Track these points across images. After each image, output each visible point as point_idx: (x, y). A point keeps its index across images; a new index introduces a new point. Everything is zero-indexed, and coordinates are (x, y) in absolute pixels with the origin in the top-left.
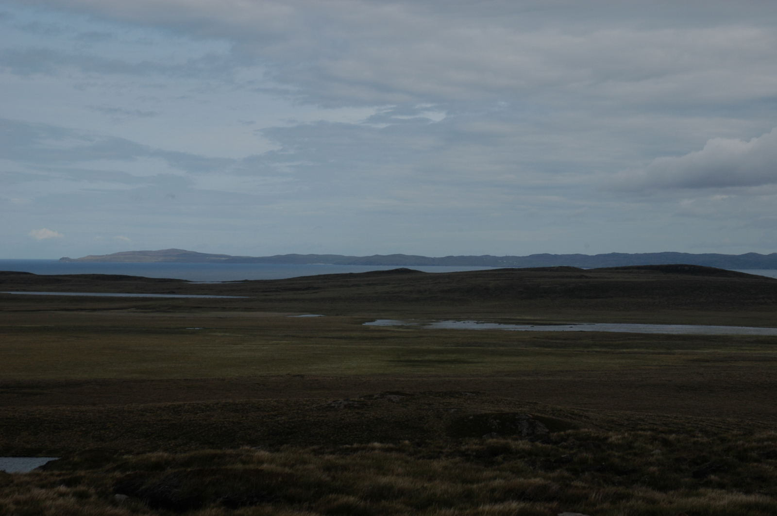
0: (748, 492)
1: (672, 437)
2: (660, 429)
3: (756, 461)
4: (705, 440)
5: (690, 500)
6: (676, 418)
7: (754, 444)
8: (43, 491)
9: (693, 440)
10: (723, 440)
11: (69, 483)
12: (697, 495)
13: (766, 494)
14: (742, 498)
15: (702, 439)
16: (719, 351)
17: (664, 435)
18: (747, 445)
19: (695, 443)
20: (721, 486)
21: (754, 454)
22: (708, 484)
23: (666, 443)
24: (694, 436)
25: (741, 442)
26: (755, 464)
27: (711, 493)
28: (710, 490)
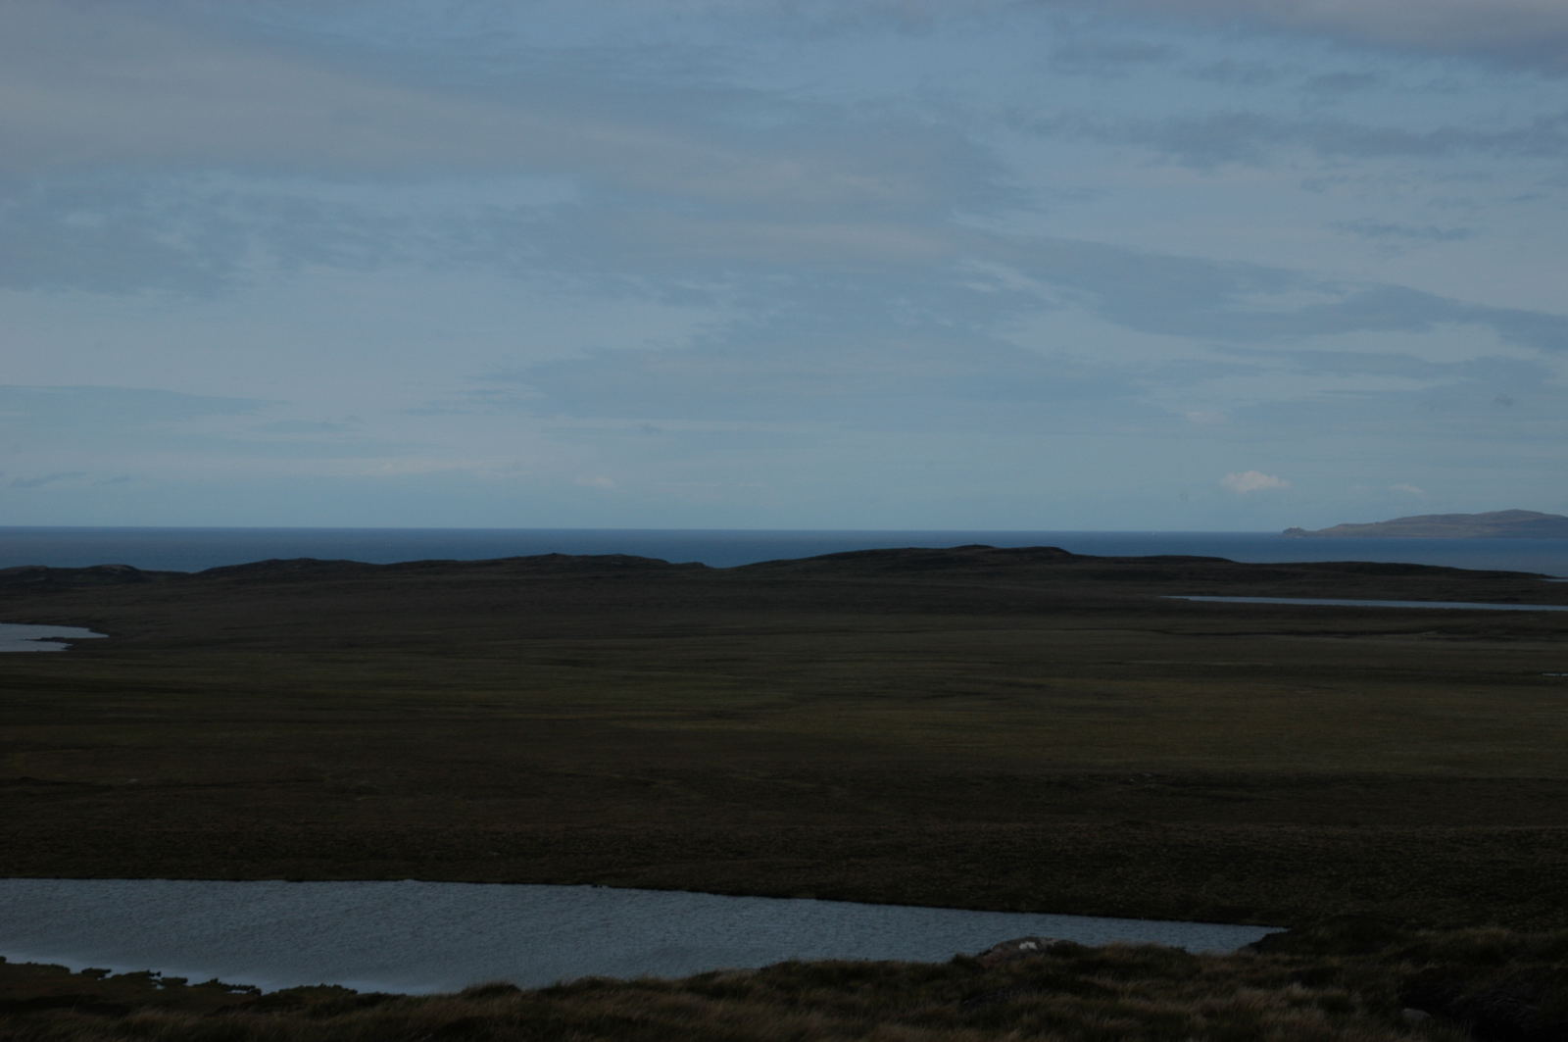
8: (1260, 993)
11: (1309, 980)
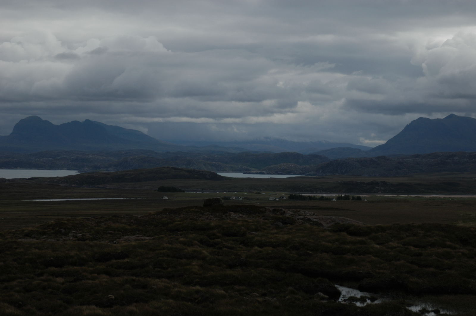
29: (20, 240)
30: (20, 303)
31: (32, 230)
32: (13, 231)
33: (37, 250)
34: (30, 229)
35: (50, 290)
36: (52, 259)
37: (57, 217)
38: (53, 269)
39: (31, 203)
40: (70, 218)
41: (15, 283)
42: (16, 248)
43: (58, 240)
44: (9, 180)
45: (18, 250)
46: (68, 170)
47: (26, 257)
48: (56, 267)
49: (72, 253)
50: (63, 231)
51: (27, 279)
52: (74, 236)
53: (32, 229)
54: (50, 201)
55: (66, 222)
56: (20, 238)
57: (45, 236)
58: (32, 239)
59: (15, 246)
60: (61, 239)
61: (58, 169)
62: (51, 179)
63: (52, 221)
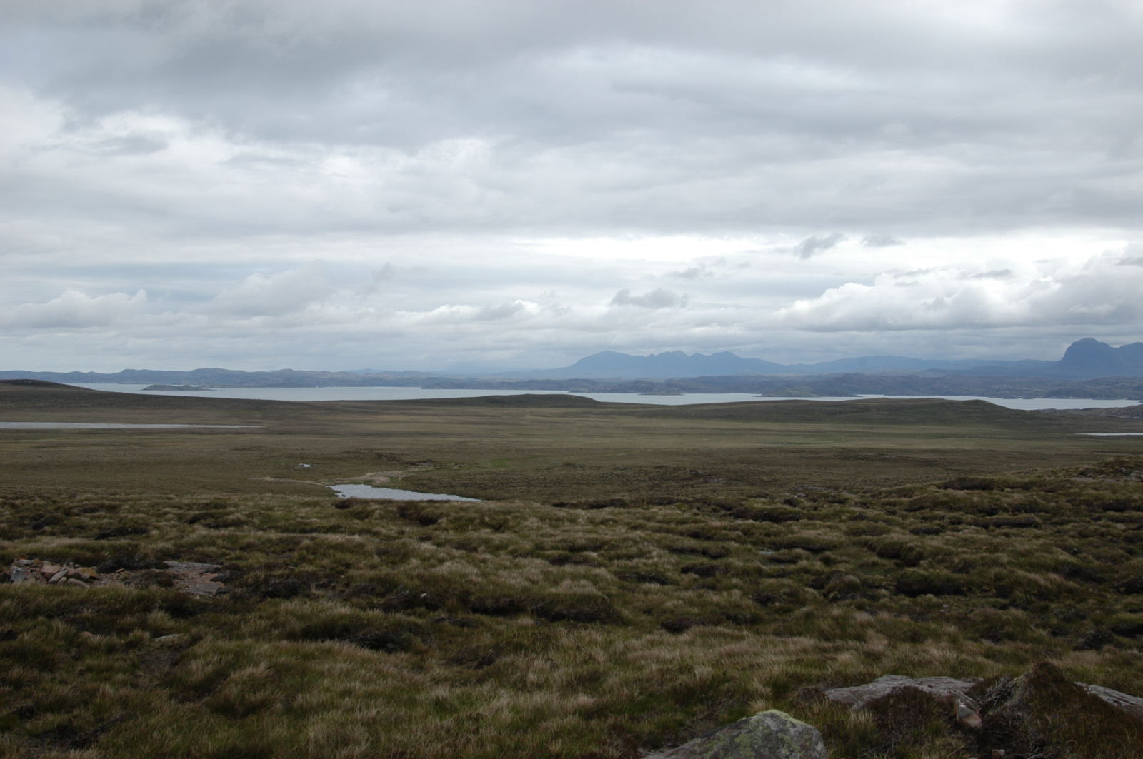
0: (71, 537)
1: (18, 502)
2: (10, 496)
3: (77, 515)
4: (42, 502)
5: (30, 545)
6: (22, 488)
7: (76, 504)
9: (33, 503)
10: (54, 502)
12: (36, 542)
13: (84, 537)
14: (66, 541)
15: (39, 502)
16: (53, 440)
17: (12, 501)
18: (71, 505)
19: (34, 505)
20: (53, 534)
21: (76, 511)
22: (44, 533)
23: (13, 506)
24: (34, 500)
25: (66, 503)
26: (77, 517)
27: (45, 539)
28: (44, 537)
29: (1074, 479)
30: (1075, 549)
31: (1087, 469)
32: (1066, 468)
33: (1093, 491)
34: (1085, 466)
35: (1109, 537)
36: (1111, 501)
37: (1115, 454)
38: (1112, 513)
39: (1086, 437)
40: (1132, 455)
41: (1069, 526)
42: (1070, 488)
43: (1118, 481)
44: (1060, 411)
45: (1072, 490)
46: (1129, 399)
47: (1082, 498)
48: (1116, 511)
49: (1136, 496)
50: (1124, 470)
51: (1083, 524)
52: (1136, 476)
53: (1088, 467)
54: (1108, 436)
55: (1127, 460)
56: (1074, 476)
57: (1102, 476)
58: (1087, 479)
59: (1068, 485)
60: (1122, 479)
61: (1117, 399)
62: (1109, 410)
63: (1111, 459)
